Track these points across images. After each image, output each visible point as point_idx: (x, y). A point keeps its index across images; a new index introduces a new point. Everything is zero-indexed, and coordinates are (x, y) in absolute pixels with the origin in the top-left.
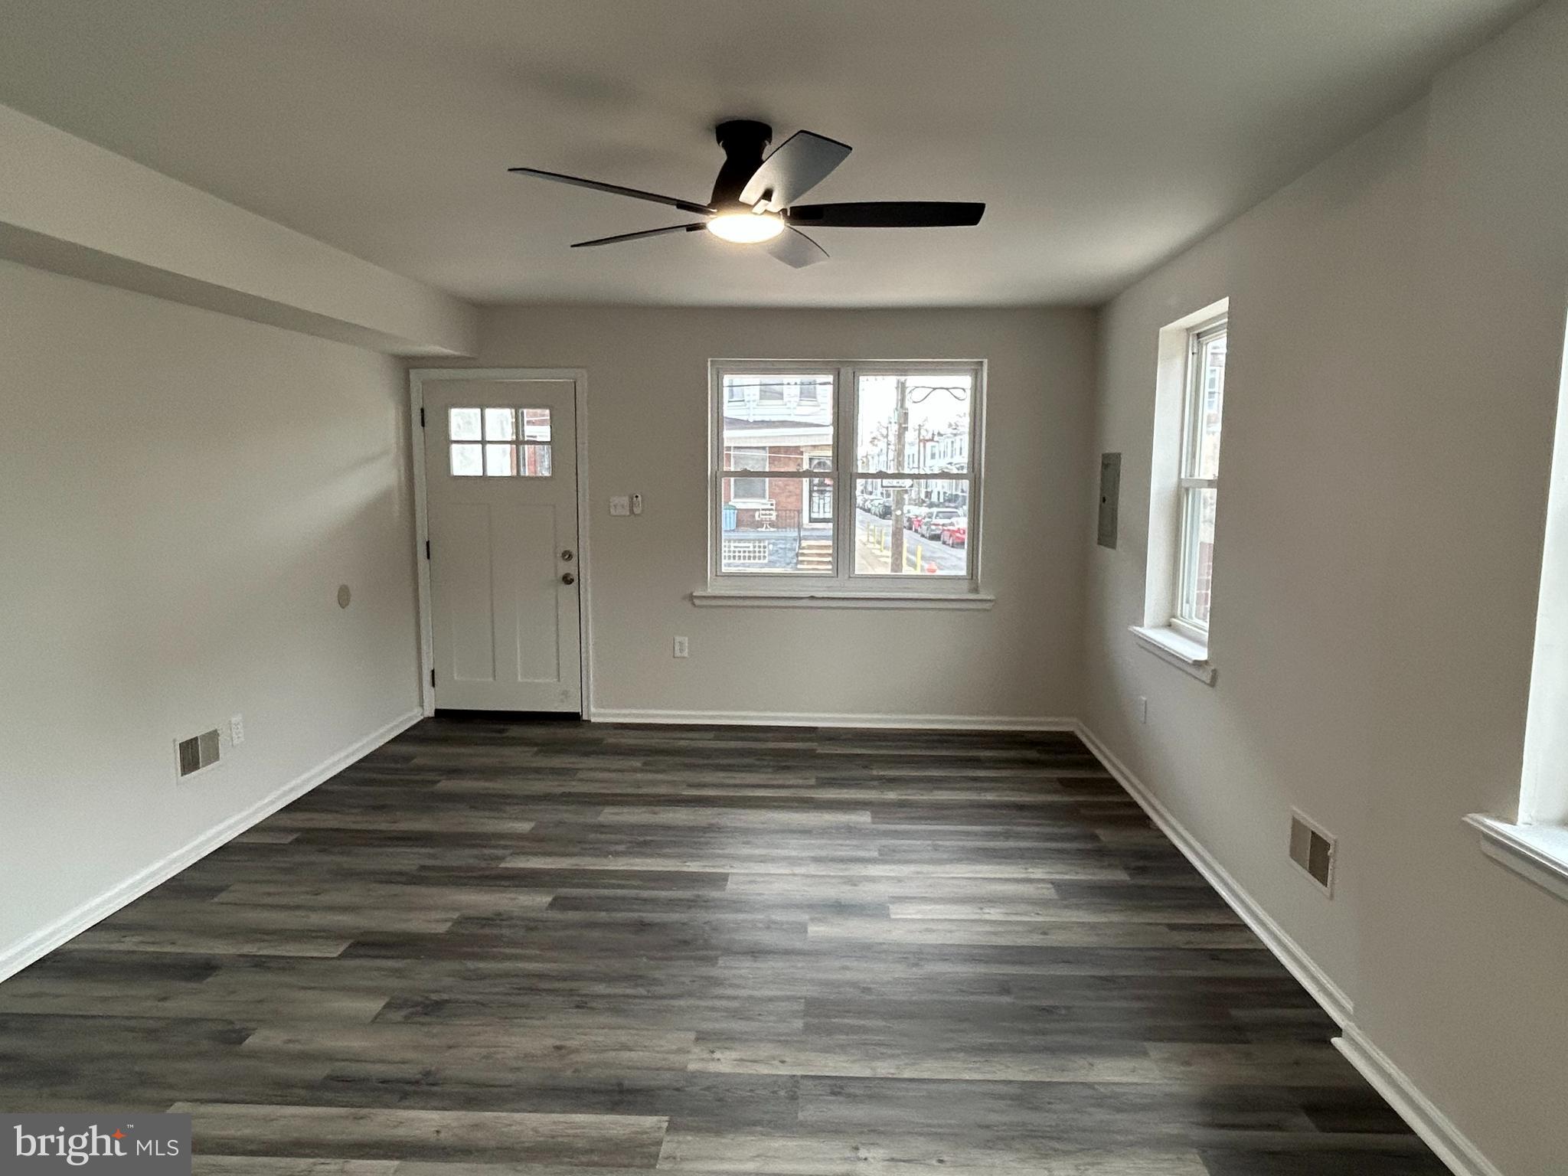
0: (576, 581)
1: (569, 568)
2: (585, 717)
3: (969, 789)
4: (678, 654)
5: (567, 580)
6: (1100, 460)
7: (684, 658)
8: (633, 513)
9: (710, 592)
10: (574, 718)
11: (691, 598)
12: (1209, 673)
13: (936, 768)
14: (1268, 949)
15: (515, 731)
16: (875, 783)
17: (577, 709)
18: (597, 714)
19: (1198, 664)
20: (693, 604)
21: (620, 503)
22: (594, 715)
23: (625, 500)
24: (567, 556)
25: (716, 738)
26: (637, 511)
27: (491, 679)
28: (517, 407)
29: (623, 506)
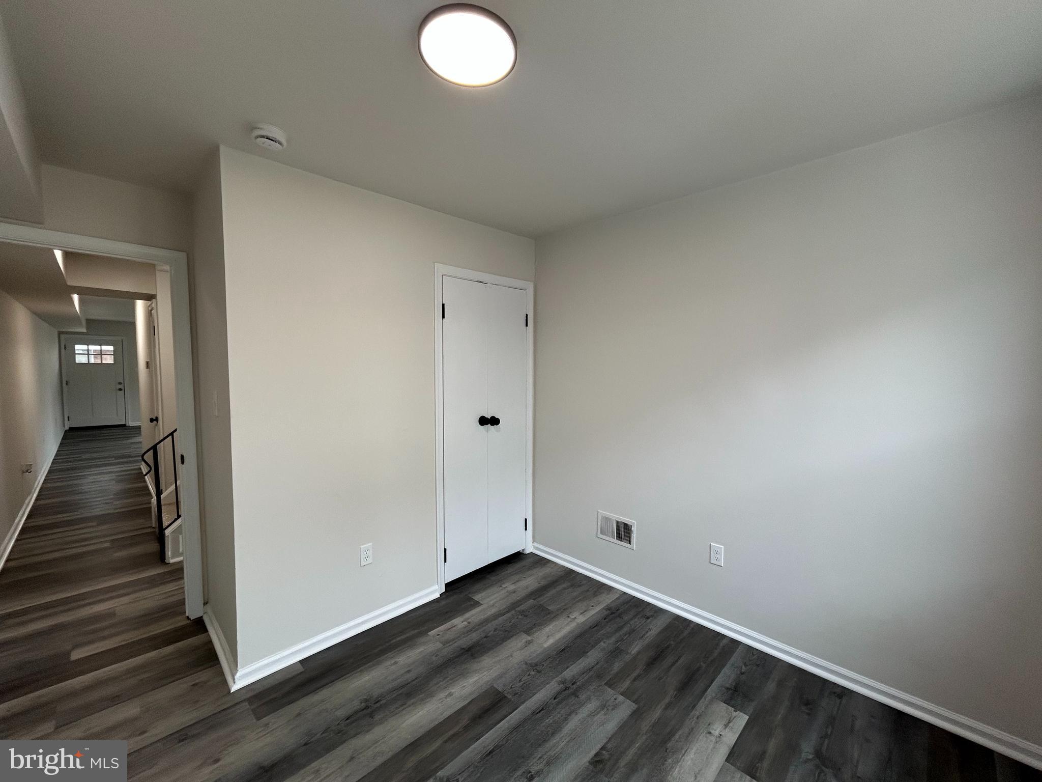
1: (121, 386)
5: (120, 390)
10: (124, 426)
17: (124, 423)
24: (120, 383)
28: (101, 346)
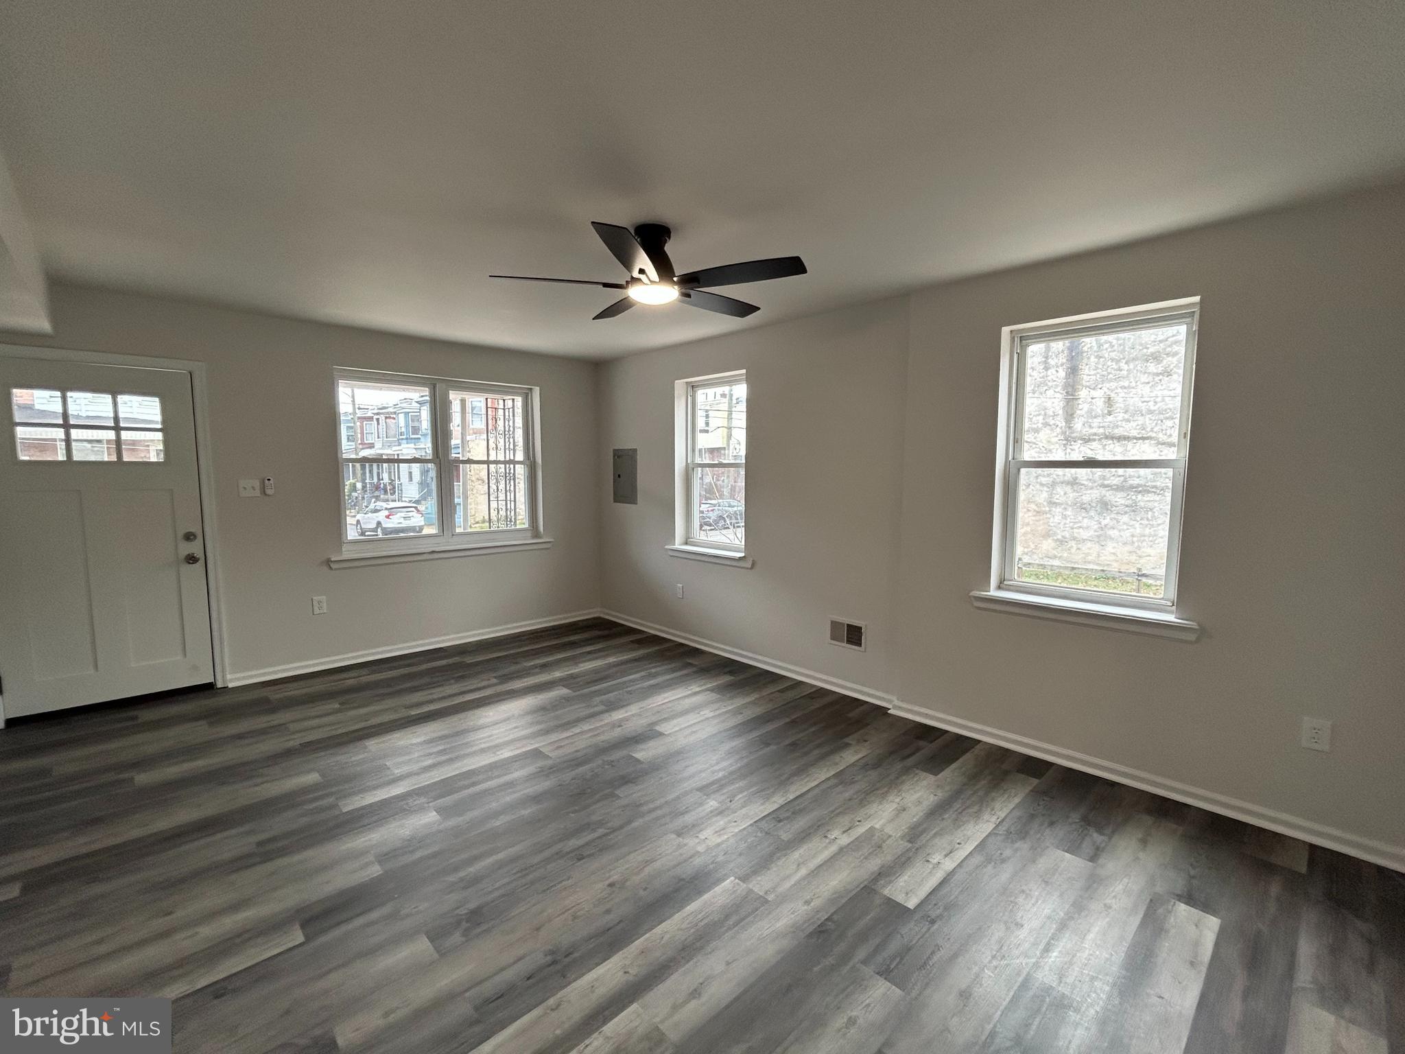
0: (202, 561)
1: (195, 548)
2: (219, 685)
3: (597, 658)
4: (317, 611)
5: (192, 559)
6: (612, 454)
7: (324, 613)
8: (265, 494)
9: (345, 556)
10: (210, 687)
11: (328, 562)
12: (751, 562)
13: (559, 652)
14: (822, 688)
15: (147, 715)
16: (537, 670)
17: (210, 680)
18: (233, 679)
19: (740, 558)
20: (331, 568)
21: (249, 487)
22: (231, 681)
23: (257, 484)
24: (189, 537)
25: (374, 672)
26: (269, 492)
27: (92, 671)
28: (114, 395)
29: (253, 488)
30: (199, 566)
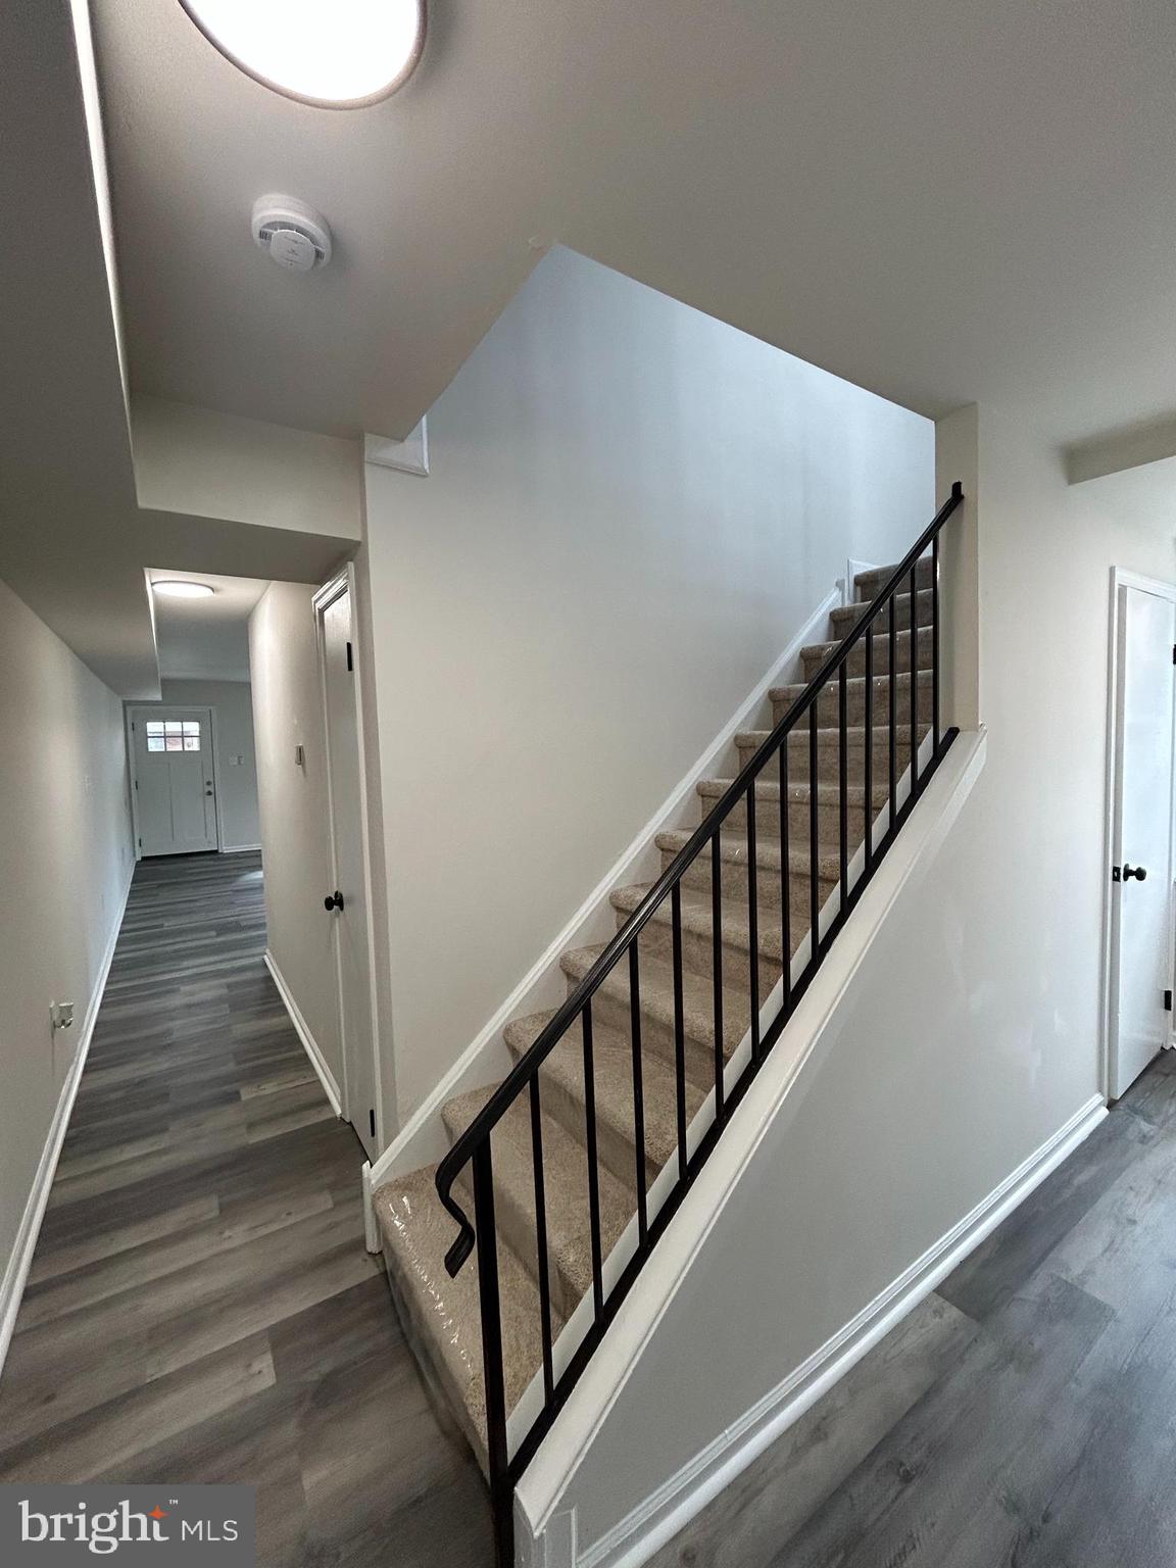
1: (210, 788)
5: (209, 793)
10: (216, 852)
17: (215, 848)
24: (209, 783)
28: (181, 722)
30: (213, 796)
